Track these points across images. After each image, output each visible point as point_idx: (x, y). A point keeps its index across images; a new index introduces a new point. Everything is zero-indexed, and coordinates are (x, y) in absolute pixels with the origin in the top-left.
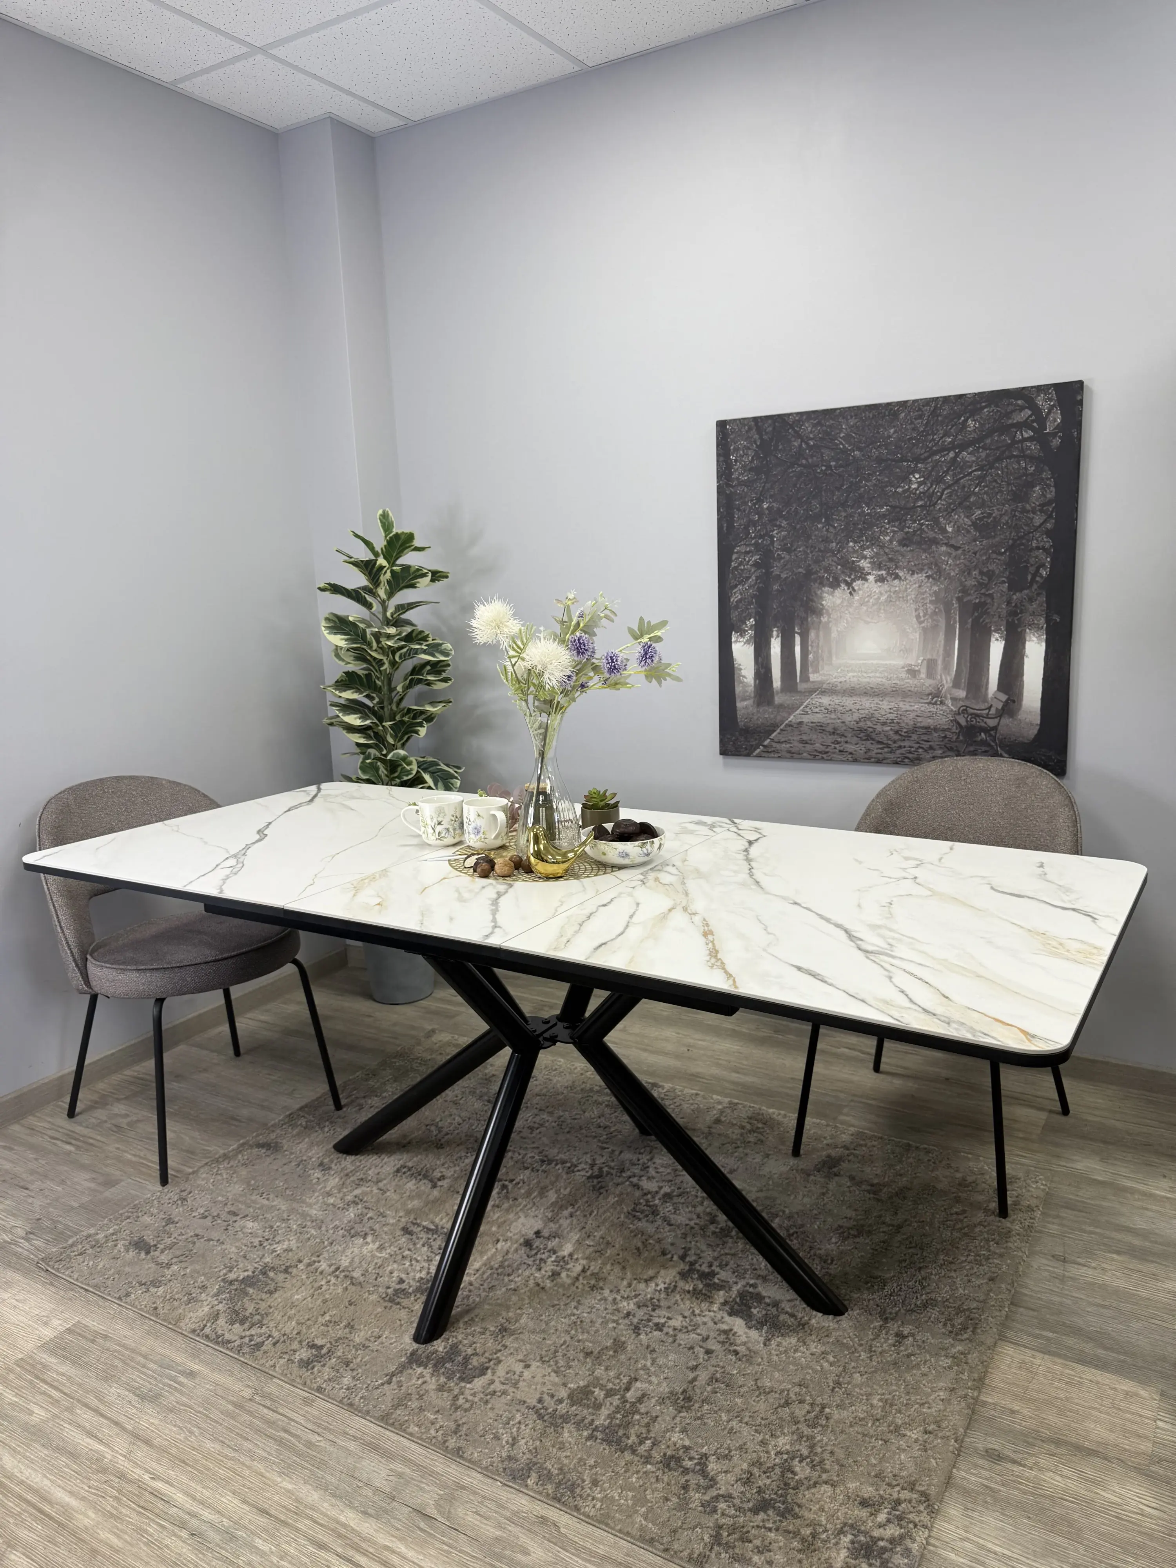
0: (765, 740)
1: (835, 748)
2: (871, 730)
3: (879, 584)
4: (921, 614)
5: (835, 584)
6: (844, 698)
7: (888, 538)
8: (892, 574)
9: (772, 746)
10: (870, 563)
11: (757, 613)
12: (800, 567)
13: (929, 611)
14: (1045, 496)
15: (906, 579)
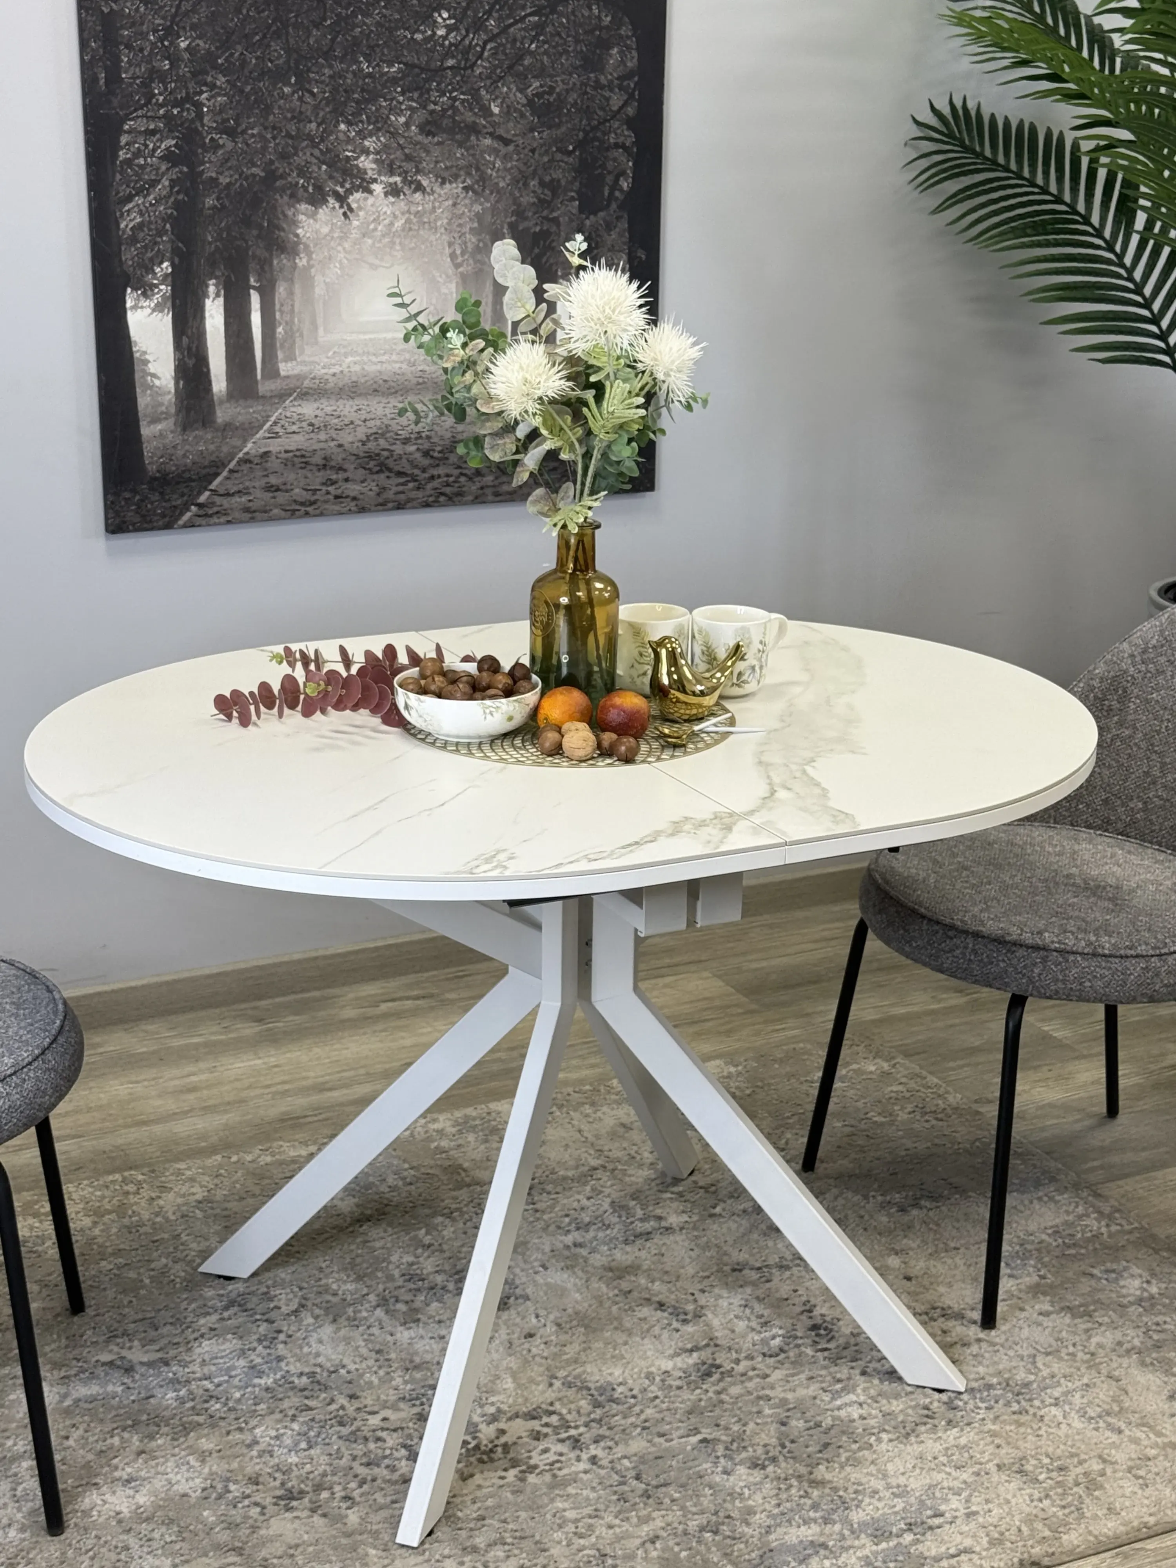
0: (200, 493)
1: (328, 493)
2: (385, 453)
3: (391, 199)
4: (458, 252)
5: (317, 199)
6: (341, 402)
7: (402, 120)
8: (411, 183)
9: (213, 504)
10: (376, 161)
11: (175, 251)
12: (254, 165)
13: (470, 246)
14: (625, 65)
15: (433, 192)
